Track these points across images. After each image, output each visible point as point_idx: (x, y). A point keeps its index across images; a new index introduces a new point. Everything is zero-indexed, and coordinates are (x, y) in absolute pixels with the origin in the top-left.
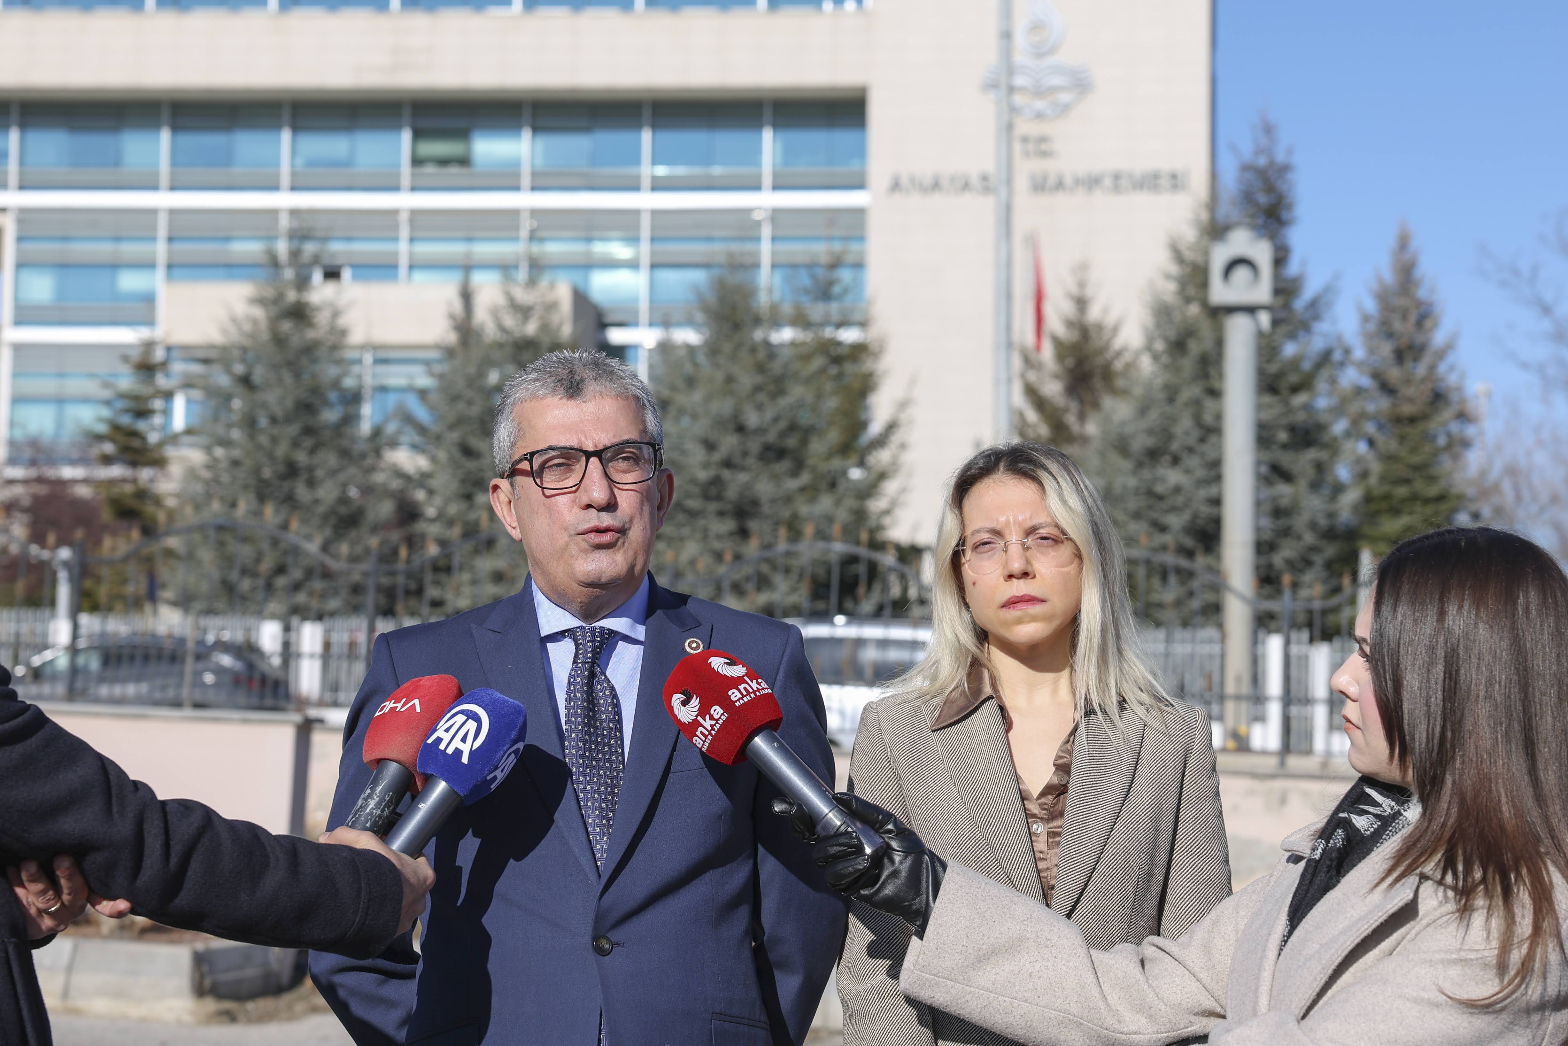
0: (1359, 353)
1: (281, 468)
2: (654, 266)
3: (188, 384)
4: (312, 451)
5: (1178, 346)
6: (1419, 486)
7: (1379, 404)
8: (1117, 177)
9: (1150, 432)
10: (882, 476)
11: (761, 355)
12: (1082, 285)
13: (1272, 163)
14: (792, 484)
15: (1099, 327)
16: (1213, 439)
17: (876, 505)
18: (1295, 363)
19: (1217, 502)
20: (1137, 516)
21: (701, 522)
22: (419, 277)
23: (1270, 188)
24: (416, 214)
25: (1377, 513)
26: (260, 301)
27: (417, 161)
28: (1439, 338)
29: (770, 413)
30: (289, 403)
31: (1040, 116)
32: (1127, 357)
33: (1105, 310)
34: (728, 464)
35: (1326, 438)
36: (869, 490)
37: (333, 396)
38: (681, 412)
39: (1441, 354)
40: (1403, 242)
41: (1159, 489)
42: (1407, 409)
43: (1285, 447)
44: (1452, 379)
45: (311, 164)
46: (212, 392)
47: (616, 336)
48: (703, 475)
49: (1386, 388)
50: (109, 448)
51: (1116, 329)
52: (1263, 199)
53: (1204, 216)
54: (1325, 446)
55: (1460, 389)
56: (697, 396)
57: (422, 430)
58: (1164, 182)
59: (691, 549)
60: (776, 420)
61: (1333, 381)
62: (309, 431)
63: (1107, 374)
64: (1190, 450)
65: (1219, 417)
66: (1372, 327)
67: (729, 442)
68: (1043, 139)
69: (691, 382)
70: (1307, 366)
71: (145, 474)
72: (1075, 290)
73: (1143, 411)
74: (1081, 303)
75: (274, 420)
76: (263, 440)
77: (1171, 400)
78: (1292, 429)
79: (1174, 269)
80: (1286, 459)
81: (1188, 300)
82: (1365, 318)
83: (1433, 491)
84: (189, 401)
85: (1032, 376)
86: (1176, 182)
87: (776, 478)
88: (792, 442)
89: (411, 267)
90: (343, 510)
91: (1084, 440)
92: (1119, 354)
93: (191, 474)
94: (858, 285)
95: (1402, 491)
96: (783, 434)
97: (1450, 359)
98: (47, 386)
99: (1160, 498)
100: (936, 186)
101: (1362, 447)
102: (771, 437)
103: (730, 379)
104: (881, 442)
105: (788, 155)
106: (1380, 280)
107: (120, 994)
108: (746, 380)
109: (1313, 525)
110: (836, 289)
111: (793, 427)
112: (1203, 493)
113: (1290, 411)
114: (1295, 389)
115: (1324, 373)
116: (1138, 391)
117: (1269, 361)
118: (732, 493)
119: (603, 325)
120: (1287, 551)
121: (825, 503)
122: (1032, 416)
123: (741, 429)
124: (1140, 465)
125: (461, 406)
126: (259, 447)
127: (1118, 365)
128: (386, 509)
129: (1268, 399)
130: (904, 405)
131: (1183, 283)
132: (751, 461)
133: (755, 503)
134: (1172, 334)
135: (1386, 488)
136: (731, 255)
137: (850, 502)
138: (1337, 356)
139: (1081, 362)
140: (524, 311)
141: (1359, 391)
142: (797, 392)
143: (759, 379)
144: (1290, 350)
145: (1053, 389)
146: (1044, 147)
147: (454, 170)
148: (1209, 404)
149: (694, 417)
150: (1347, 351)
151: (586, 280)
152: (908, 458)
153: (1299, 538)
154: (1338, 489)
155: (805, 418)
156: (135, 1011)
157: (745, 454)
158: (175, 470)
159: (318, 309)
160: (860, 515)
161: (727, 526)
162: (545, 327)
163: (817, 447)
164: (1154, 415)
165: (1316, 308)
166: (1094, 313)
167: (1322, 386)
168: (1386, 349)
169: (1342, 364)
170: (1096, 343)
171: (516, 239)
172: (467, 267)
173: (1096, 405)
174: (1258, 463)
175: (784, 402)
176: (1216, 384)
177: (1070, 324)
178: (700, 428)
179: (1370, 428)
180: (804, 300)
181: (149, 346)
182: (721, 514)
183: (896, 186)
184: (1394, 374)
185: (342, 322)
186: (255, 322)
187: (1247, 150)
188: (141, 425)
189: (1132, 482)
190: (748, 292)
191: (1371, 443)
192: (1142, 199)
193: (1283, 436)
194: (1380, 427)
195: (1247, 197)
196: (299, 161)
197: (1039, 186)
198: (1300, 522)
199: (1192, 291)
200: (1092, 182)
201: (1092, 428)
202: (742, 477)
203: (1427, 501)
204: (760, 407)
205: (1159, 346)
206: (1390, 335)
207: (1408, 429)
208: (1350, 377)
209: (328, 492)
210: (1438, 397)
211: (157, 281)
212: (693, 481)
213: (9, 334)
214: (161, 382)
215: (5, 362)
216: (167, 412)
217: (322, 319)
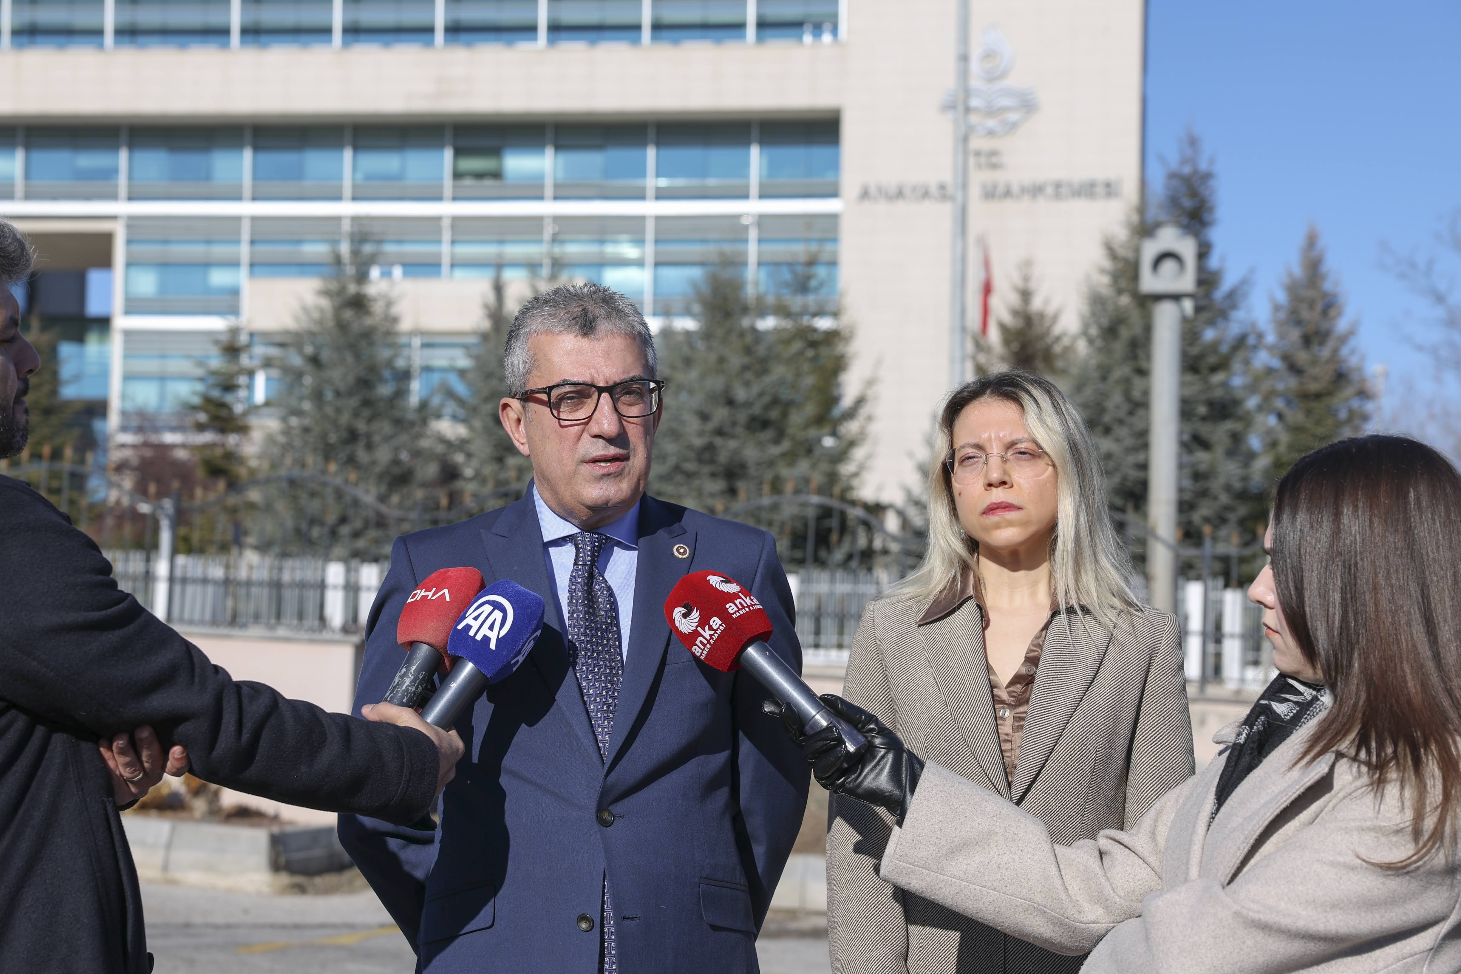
0: (1271, 338)
1: (344, 434)
2: (657, 264)
3: (267, 364)
4: (370, 420)
5: (1111, 331)
7: (1289, 383)
8: (1058, 186)
9: (1085, 406)
10: (852, 444)
11: (749, 339)
12: (1026, 279)
13: (1195, 172)
14: (775, 450)
15: (1041, 316)
16: (1141, 412)
17: (847, 469)
18: (1214, 347)
19: (1144, 467)
21: (697, 482)
22: (459, 273)
23: (1194, 193)
24: (456, 220)
26: (326, 295)
27: (457, 175)
28: (1342, 325)
29: (755, 389)
30: (351, 379)
31: (991, 133)
32: (1066, 341)
33: (1047, 301)
34: (720, 432)
35: (1240, 412)
36: (841, 455)
37: (387, 374)
38: (680, 388)
39: (1343, 339)
40: (1311, 241)
42: (1313, 387)
43: (1204, 419)
44: (1353, 361)
45: (368, 177)
46: (286, 370)
48: (698, 442)
49: (1294, 369)
50: (202, 417)
51: (1055, 318)
52: (1187, 203)
53: (1135, 218)
54: (1240, 419)
55: (1359, 369)
56: (694, 374)
57: (461, 402)
58: (1100, 190)
60: (761, 395)
61: (1247, 362)
62: (367, 403)
63: (1048, 357)
64: (1121, 422)
65: (1146, 393)
66: (1282, 315)
67: (720, 414)
68: (994, 153)
69: (688, 362)
70: (1224, 349)
71: (232, 439)
72: (1020, 284)
74: (1026, 295)
75: (338, 394)
76: (329, 410)
77: (1104, 378)
78: (1211, 404)
79: (1107, 264)
80: (1205, 430)
81: (1120, 292)
82: (1277, 308)
84: (268, 379)
85: (982, 359)
86: (1110, 189)
87: (761, 445)
88: (774, 414)
89: (452, 266)
90: (395, 471)
92: (1058, 339)
93: (270, 439)
94: (832, 280)
96: (767, 407)
97: (1352, 343)
98: (152, 366)
100: (900, 194)
101: (1272, 421)
102: (757, 410)
103: (722, 360)
104: (850, 414)
105: (773, 168)
106: (1290, 274)
108: (736, 361)
109: (1228, 488)
110: (813, 283)
111: (775, 401)
112: (1131, 459)
113: (1209, 388)
114: (1214, 369)
115: (1241, 355)
116: (1074, 371)
117: (1191, 344)
118: (723, 457)
120: (1205, 510)
121: (803, 466)
123: (730, 402)
126: (325, 417)
127: (1057, 349)
128: (431, 470)
129: (1190, 377)
130: (870, 383)
131: (1116, 277)
132: (739, 430)
133: (743, 466)
134: (1105, 322)
136: (722, 254)
137: (824, 466)
138: (1251, 340)
139: (1024, 346)
141: (1270, 371)
142: (779, 371)
143: (746, 360)
144: (1209, 335)
146: (994, 160)
147: (488, 182)
148: (1138, 383)
149: (691, 392)
150: (1260, 336)
151: (601, 275)
152: (874, 428)
153: (1215, 498)
154: (1251, 456)
155: (786, 394)
157: (734, 424)
158: (257, 436)
159: (375, 300)
160: (833, 477)
161: (718, 485)
163: (796, 419)
164: (1089, 391)
165: (1233, 298)
166: (1037, 304)
167: (1237, 366)
168: (1295, 335)
169: (1255, 348)
170: (1037, 330)
171: (540, 241)
172: (500, 266)
174: (1181, 432)
175: (768, 379)
176: (1144, 364)
177: (1015, 313)
178: (696, 401)
179: (1279, 404)
180: (786, 292)
181: (234, 332)
182: (713, 475)
183: (865, 195)
184: (1302, 357)
186: (321, 310)
187: (1173, 160)
188: (229, 398)
190: (738, 285)
191: (1280, 416)
192: (1080, 205)
193: (1202, 410)
194: (1289, 403)
195: (1173, 202)
196: (359, 176)
197: (990, 194)
198: (1216, 485)
199: (1123, 284)
200: (1036, 191)
202: (732, 444)
204: (747, 384)
205: (1094, 331)
206: (1299, 322)
207: (1314, 404)
208: (1263, 359)
209: (383, 455)
210: (1341, 377)
211: (242, 278)
212: (690, 447)
213: (121, 322)
214: (245, 360)
215: (116, 345)
216: (250, 387)
217: (378, 308)
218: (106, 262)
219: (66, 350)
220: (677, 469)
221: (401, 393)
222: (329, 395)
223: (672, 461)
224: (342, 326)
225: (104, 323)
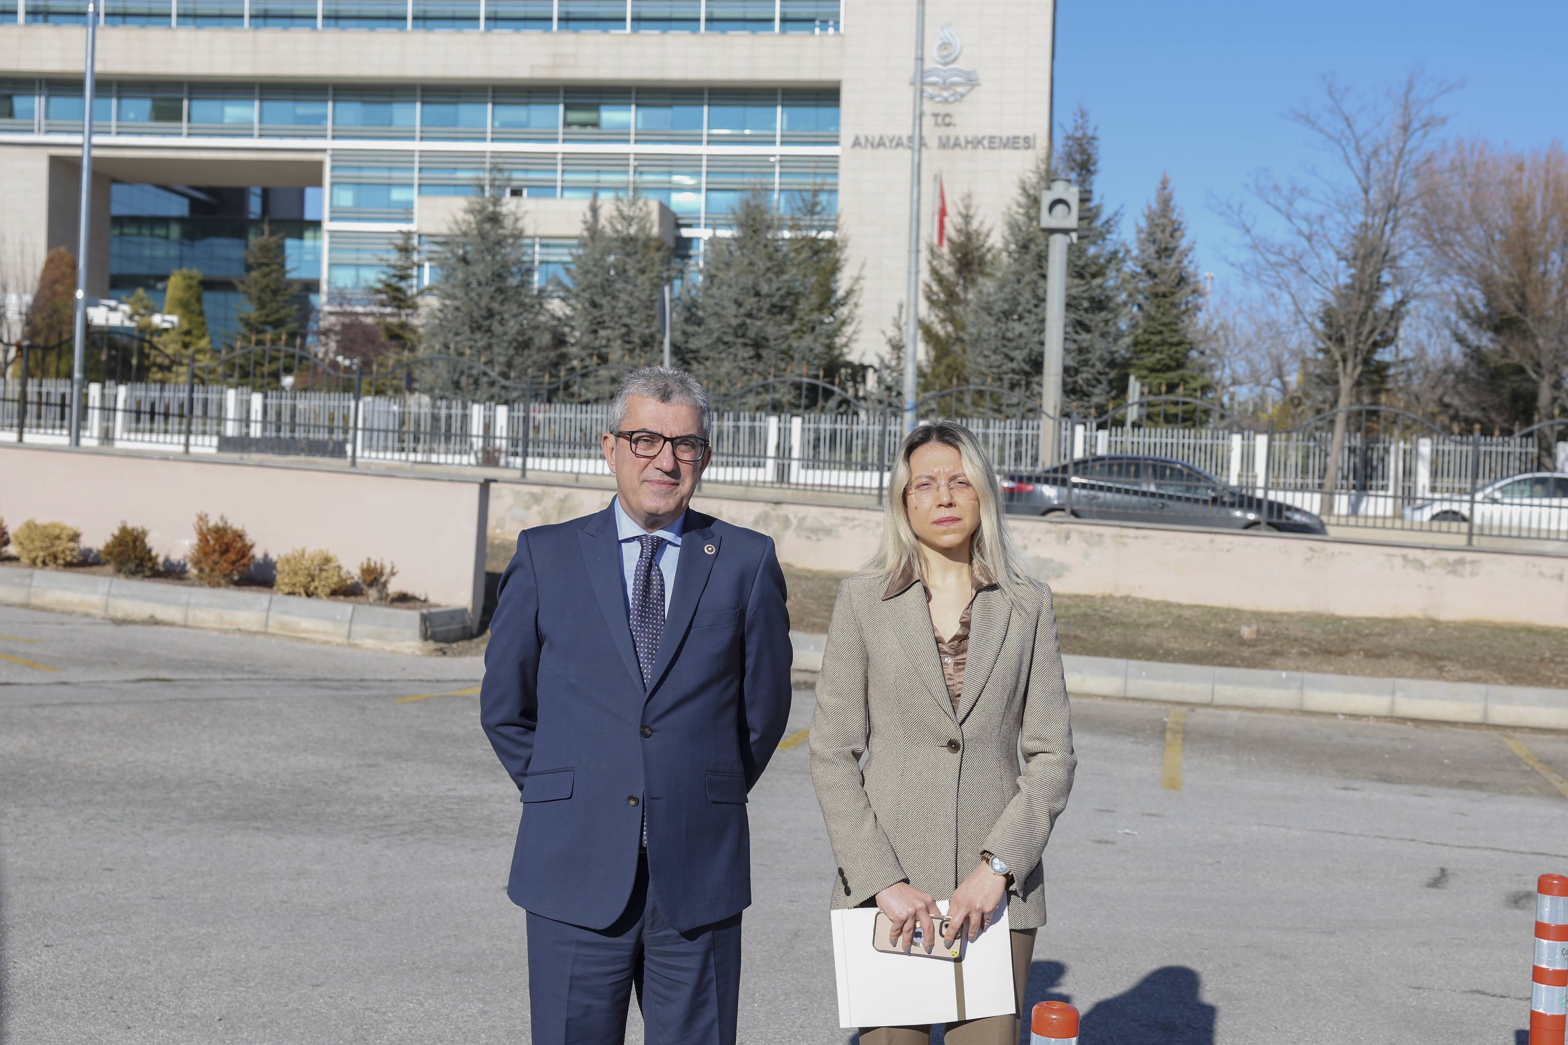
0: (1135, 252)
1: (484, 313)
2: (709, 190)
3: (430, 259)
4: (502, 303)
5: (1024, 247)
6: (1166, 335)
7: (1145, 284)
8: (992, 140)
9: (1006, 300)
10: (843, 323)
11: (771, 249)
12: (967, 207)
13: (1084, 135)
14: (789, 328)
15: (978, 234)
16: (1041, 306)
17: (839, 341)
18: (1095, 259)
19: (1041, 344)
20: (995, 351)
22: (567, 194)
23: (1083, 151)
24: (566, 155)
25: (1142, 351)
26: (471, 211)
27: (567, 124)
28: (1184, 244)
29: (775, 286)
30: (489, 274)
31: (946, 101)
32: (994, 253)
33: (982, 223)
34: (749, 315)
35: (1112, 305)
36: (836, 333)
37: (514, 269)
38: (722, 282)
39: (1185, 254)
40: (1164, 185)
41: (1010, 335)
42: (1162, 289)
43: (1086, 310)
44: (1191, 269)
45: (504, 125)
46: (444, 264)
47: (685, 233)
48: (734, 322)
49: (1151, 274)
50: (383, 297)
51: (988, 235)
52: (1078, 157)
53: (1043, 167)
54: (1112, 310)
55: (1196, 275)
56: (732, 274)
57: (568, 290)
58: (1021, 143)
59: (726, 366)
60: (778, 289)
61: (1118, 270)
62: (500, 290)
63: (982, 261)
64: (1030, 312)
65: (1045, 292)
66: (1143, 236)
67: (750, 302)
68: (948, 115)
69: (728, 265)
70: (1102, 261)
71: (405, 313)
72: (964, 211)
73: (1001, 287)
74: (967, 218)
75: (480, 284)
76: (473, 295)
77: (1019, 281)
78: (1092, 300)
79: (1023, 200)
80: (1086, 318)
82: (1140, 231)
83: (1175, 339)
84: (431, 267)
85: (935, 263)
86: (1028, 143)
87: (779, 325)
88: (788, 303)
89: (563, 188)
90: (520, 339)
91: (966, 302)
92: (989, 250)
93: (432, 314)
94: (832, 205)
95: (1156, 339)
96: (783, 298)
97: (1190, 257)
98: (350, 257)
99: (1009, 340)
100: (881, 143)
101: (1135, 309)
102: (775, 300)
103: (751, 264)
104: (843, 302)
105: (791, 123)
106: (1149, 208)
107: (379, 637)
108: (762, 265)
109: (1101, 359)
110: (818, 208)
111: (789, 294)
112: (1036, 338)
113: (1091, 289)
114: (1094, 276)
115: (1113, 266)
116: (999, 274)
117: (1076, 259)
118: (751, 333)
119: (679, 226)
120: (1086, 374)
121: (808, 339)
122: (935, 288)
123: (757, 294)
124: (999, 320)
125: (590, 276)
126: (471, 299)
127: (989, 257)
128: (546, 339)
129: (1077, 281)
130: (857, 279)
131: (1026, 209)
132: (763, 314)
133: (766, 339)
135: (1147, 337)
136: (755, 184)
137: (824, 340)
138: (1121, 255)
139: (965, 255)
140: (628, 220)
141: (1134, 275)
142: (793, 272)
143: (769, 264)
144: (1092, 251)
145: (948, 271)
146: (949, 120)
147: (589, 129)
148: (1040, 283)
149: (730, 286)
150: (1128, 252)
151: (669, 198)
152: (859, 312)
153: (1093, 366)
154: (1119, 335)
155: (798, 287)
156: (389, 647)
157: (760, 310)
158: (423, 311)
159: (507, 216)
160: (830, 347)
161: (751, 352)
162: (642, 228)
163: (804, 306)
164: (1007, 290)
165: (1108, 225)
166: (975, 225)
167: (1111, 273)
168: (1152, 250)
169: (1123, 260)
170: (976, 243)
171: (626, 172)
172: (596, 190)
173: (973, 281)
175: (786, 277)
176: (1044, 272)
177: (959, 231)
178: (733, 293)
179: (1140, 298)
180: (798, 215)
181: (408, 235)
182: (745, 345)
183: (856, 143)
184: (1155, 266)
185: (520, 225)
186: (468, 223)
187: (1071, 127)
188: (404, 285)
189: (993, 330)
190: (765, 209)
191: (1140, 307)
192: (1007, 153)
193: (1086, 304)
194: (1146, 298)
195: (1069, 156)
196: (497, 124)
197: (944, 145)
198: (1093, 357)
199: (1031, 215)
200: (976, 143)
201: (970, 296)
202: (759, 323)
203: (1171, 345)
204: (770, 280)
205: (1013, 247)
206: (1154, 242)
207: (1163, 301)
208: (1129, 267)
209: (512, 326)
210: (1182, 280)
211: (413, 195)
212: (730, 326)
213: (327, 225)
214: (415, 257)
215: (325, 242)
216: (420, 277)
217: (508, 223)
218: (318, 182)
219: (291, 244)
220: (719, 340)
221: (525, 284)
222: (474, 285)
223: (715, 335)
224: (483, 235)
225: (316, 225)
